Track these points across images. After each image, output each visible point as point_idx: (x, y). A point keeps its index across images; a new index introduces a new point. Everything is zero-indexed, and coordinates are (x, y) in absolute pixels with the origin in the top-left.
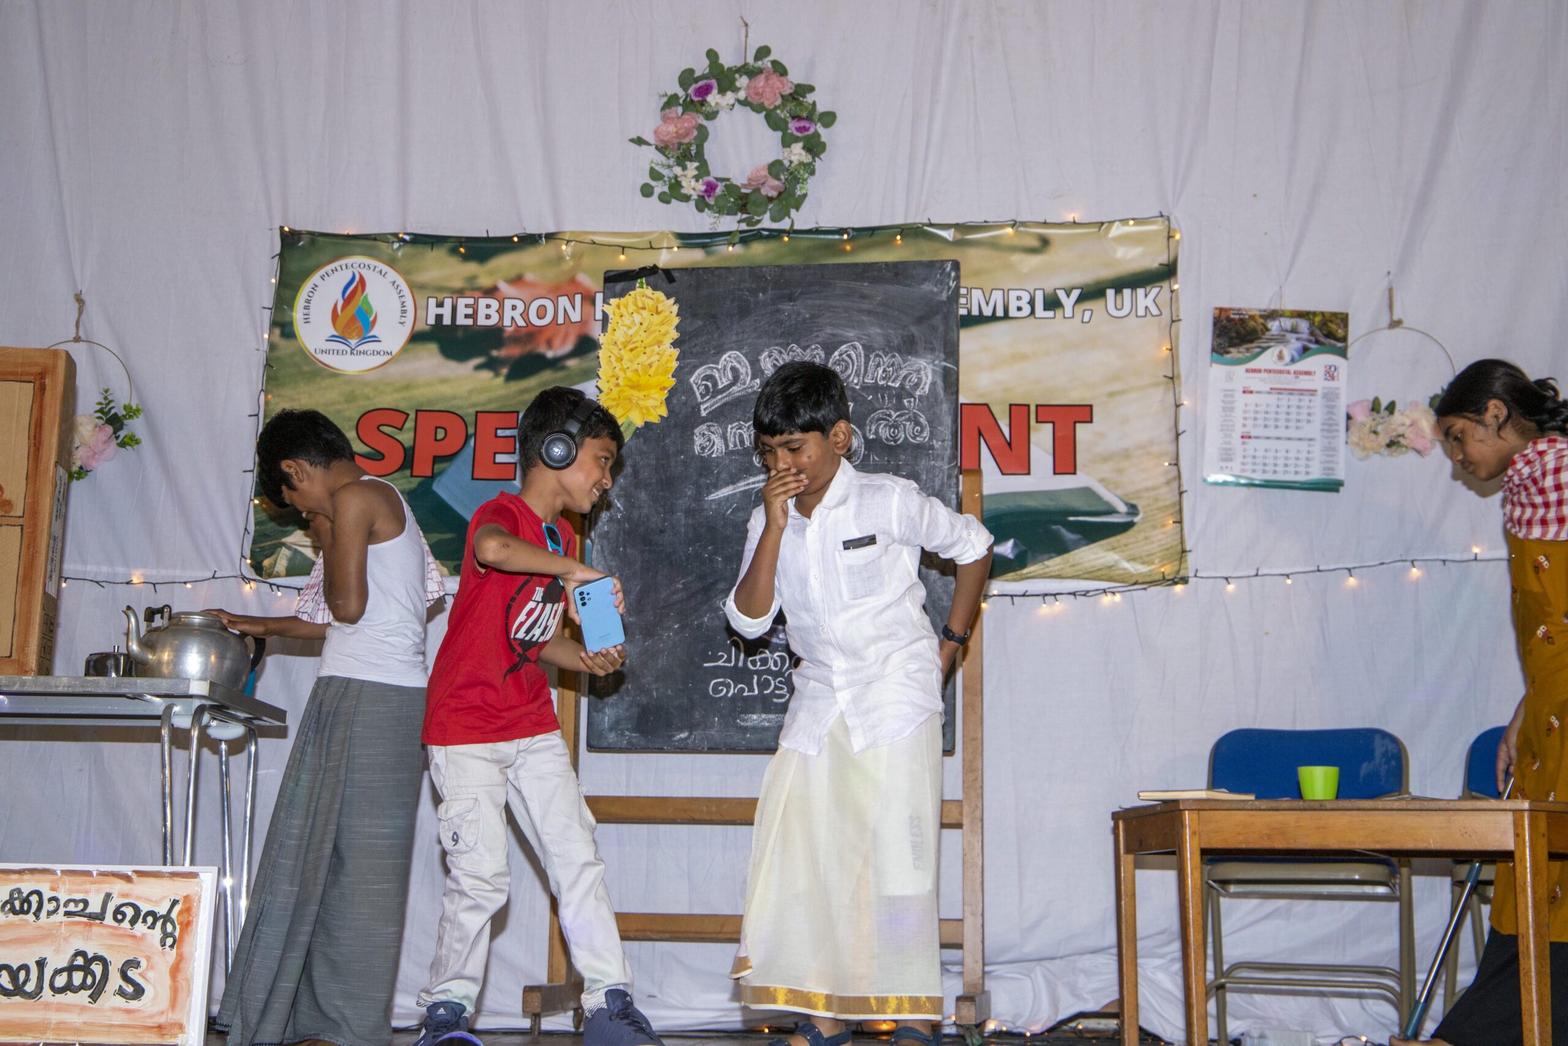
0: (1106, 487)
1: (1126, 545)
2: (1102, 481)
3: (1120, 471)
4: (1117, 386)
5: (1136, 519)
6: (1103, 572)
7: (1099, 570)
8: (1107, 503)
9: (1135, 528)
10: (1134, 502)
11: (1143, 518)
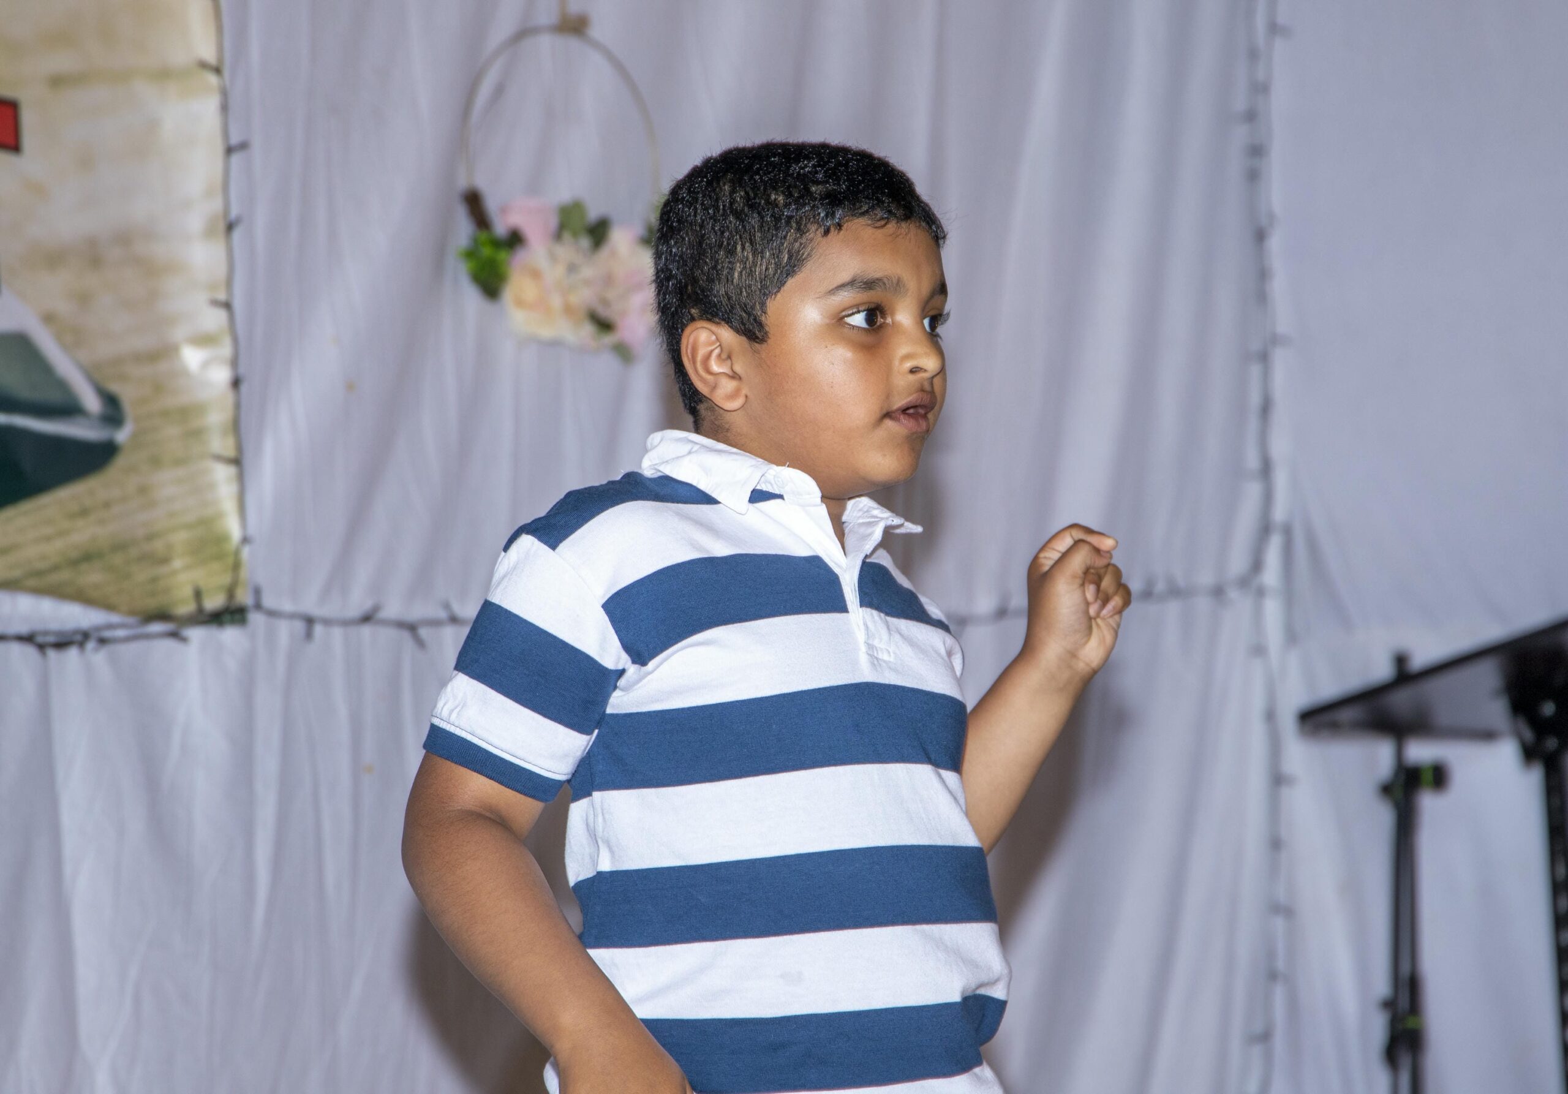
0: (59, 337)
1: (107, 505)
2: (49, 319)
3: (84, 299)
4: (62, 62)
5: (122, 436)
6: (65, 575)
7: (56, 568)
8: (62, 385)
9: (120, 462)
10: (114, 387)
11: (135, 436)
